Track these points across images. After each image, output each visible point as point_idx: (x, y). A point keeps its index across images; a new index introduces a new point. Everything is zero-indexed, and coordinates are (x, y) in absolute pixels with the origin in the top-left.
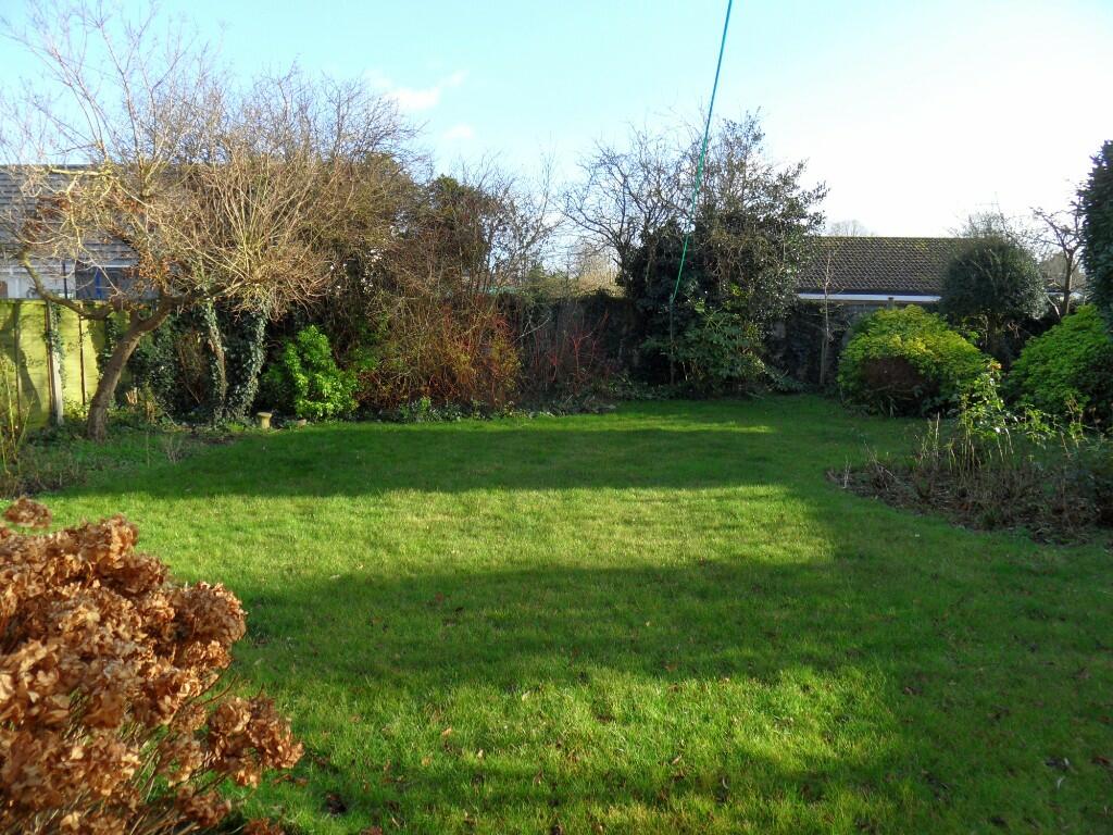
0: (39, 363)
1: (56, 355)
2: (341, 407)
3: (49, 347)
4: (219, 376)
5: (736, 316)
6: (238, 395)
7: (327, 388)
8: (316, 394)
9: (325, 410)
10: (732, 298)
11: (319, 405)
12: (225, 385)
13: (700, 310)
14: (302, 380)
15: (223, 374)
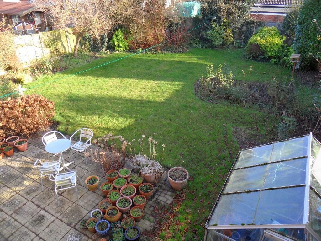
0: (65, 41)
1: (68, 39)
2: (124, 49)
3: (67, 38)
4: (99, 43)
5: (225, 27)
6: (103, 47)
7: (121, 44)
8: (119, 47)
9: (121, 50)
10: (224, 22)
11: (120, 49)
12: (100, 45)
13: (214, 26)
14: (116, 43)
15: (99, 42)
